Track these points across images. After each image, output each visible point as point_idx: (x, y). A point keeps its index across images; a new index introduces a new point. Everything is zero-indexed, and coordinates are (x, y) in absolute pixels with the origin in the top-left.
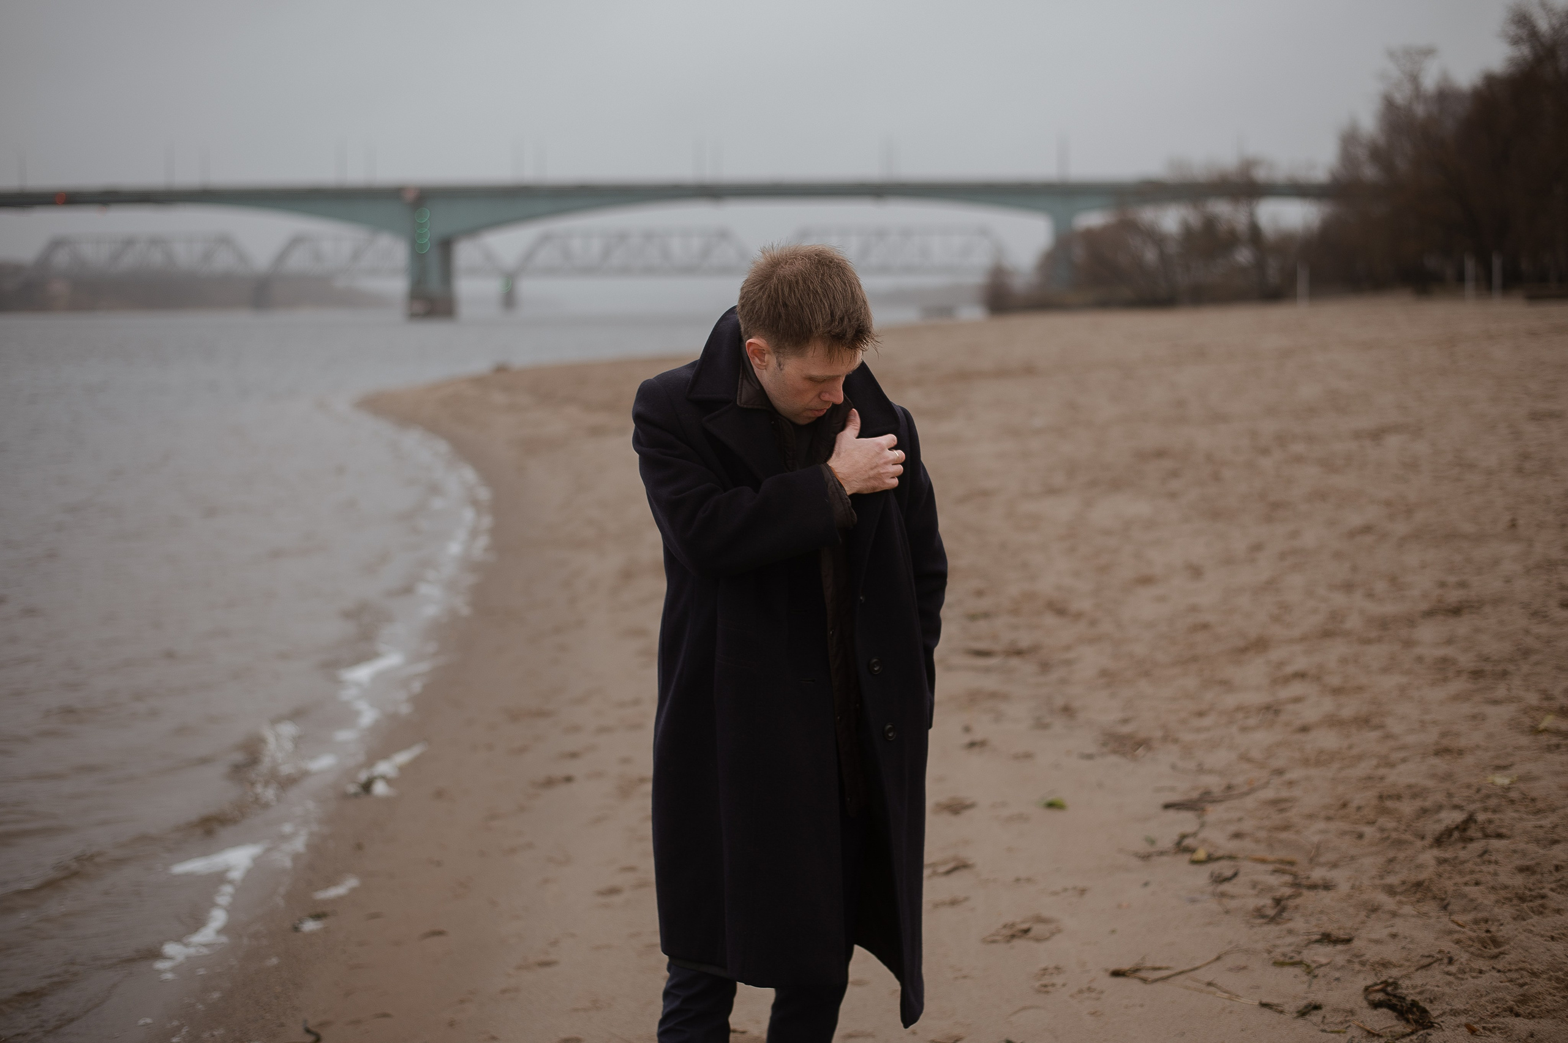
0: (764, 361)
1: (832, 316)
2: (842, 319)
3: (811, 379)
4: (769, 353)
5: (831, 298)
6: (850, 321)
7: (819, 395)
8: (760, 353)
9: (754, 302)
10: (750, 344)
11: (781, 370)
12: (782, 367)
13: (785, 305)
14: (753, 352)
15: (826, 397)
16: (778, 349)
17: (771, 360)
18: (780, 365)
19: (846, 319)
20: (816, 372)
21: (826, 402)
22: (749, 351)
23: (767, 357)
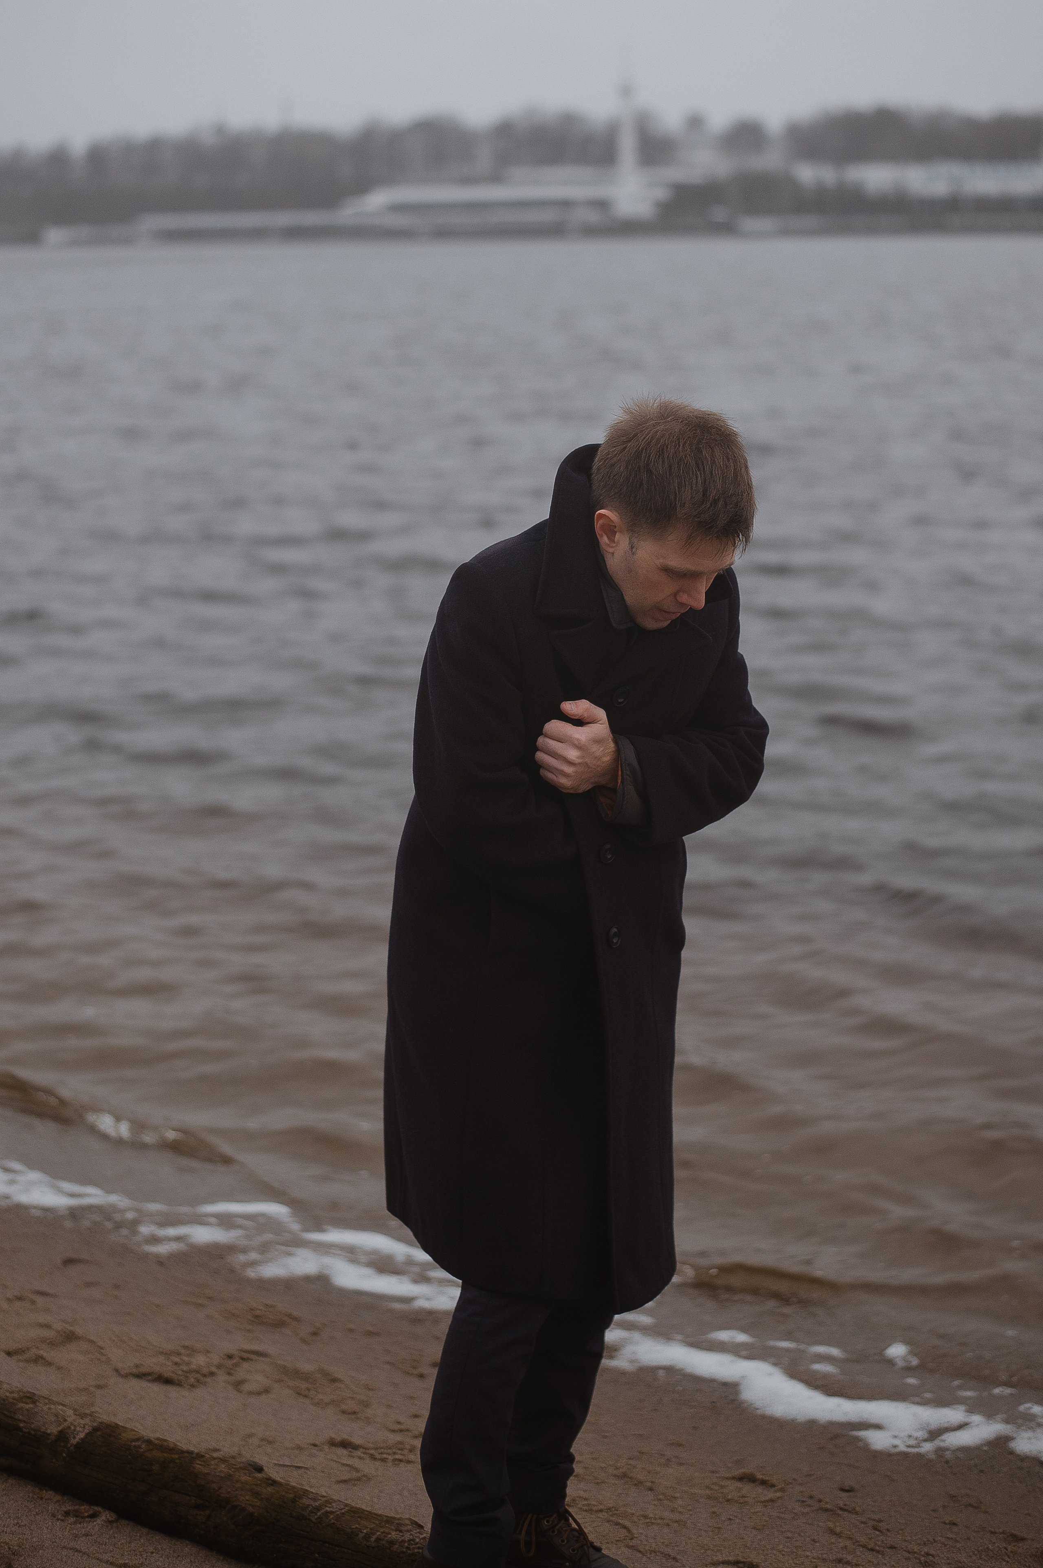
0: (613, 541)
1: (704, 495)
2: (716, 501)
3: (667, 570)
4: (621, 531)
5: (707, 472)
6: (726, 505)
7: (675, 594)
8: (611, 530)
9: (613, 465)
10: (601, 515)
11: (633, 554)
12: (634, 550)
13: (649, 472)
14: (602, 526)
15: (684, 598)
16: (633, 527)
17: (623, 541)
18: (632, 548)
19: (721, 504)
20: (675, 562)
21: (683, 605)
22: (598, 525)
23: (617, 536)
